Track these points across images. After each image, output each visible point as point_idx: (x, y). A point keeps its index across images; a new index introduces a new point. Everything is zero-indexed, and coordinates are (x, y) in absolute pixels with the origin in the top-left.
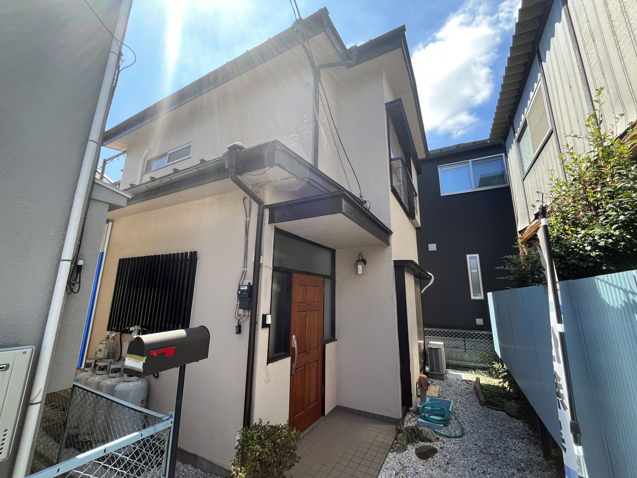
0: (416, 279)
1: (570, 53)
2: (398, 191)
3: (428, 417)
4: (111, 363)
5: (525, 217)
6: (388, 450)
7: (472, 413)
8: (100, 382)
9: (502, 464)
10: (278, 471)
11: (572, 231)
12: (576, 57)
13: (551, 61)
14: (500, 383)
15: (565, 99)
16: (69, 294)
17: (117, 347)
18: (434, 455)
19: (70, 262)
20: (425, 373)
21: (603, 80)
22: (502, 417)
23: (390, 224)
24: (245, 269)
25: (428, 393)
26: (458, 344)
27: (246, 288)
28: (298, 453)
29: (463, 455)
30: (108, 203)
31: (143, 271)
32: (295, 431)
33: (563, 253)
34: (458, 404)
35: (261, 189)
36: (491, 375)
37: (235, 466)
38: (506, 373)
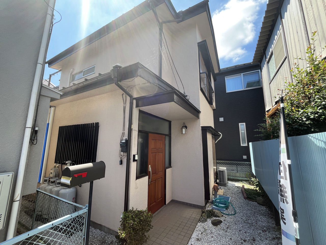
0: (213, 136)
1: (298, 13)
2: (204, 90)
3: (218, 205)
4: (57, 179)
5: (270, 103)
6: (197, 222)
7: (240, 203)
8: (52, 189)
9: (255, 228)
10: (142, 233)
11: (296, 110)
12: (301, 15)
13: (287, 18)
14: (254, 188)
15: (294, 39)
16: (31, 145)
17: (60, 172)
18: (220, 224)
19: (31, 129)
20: (217, 183)
21: (315, 28)
22: (255, 205)
23: (199, 107)
24: (124, 131)
25: (218, 193)
26: (233, 168)
27: (124, 141)
28: (152, 224)
29: (235, 223)
30: (50, 97)
31: (72, 132)
32: (150, 213)
33: (291, 122)
34: (233, 199)
35: (131, 89)
36: (250, 184)
37: (120, 231)
38: (258, 183)
